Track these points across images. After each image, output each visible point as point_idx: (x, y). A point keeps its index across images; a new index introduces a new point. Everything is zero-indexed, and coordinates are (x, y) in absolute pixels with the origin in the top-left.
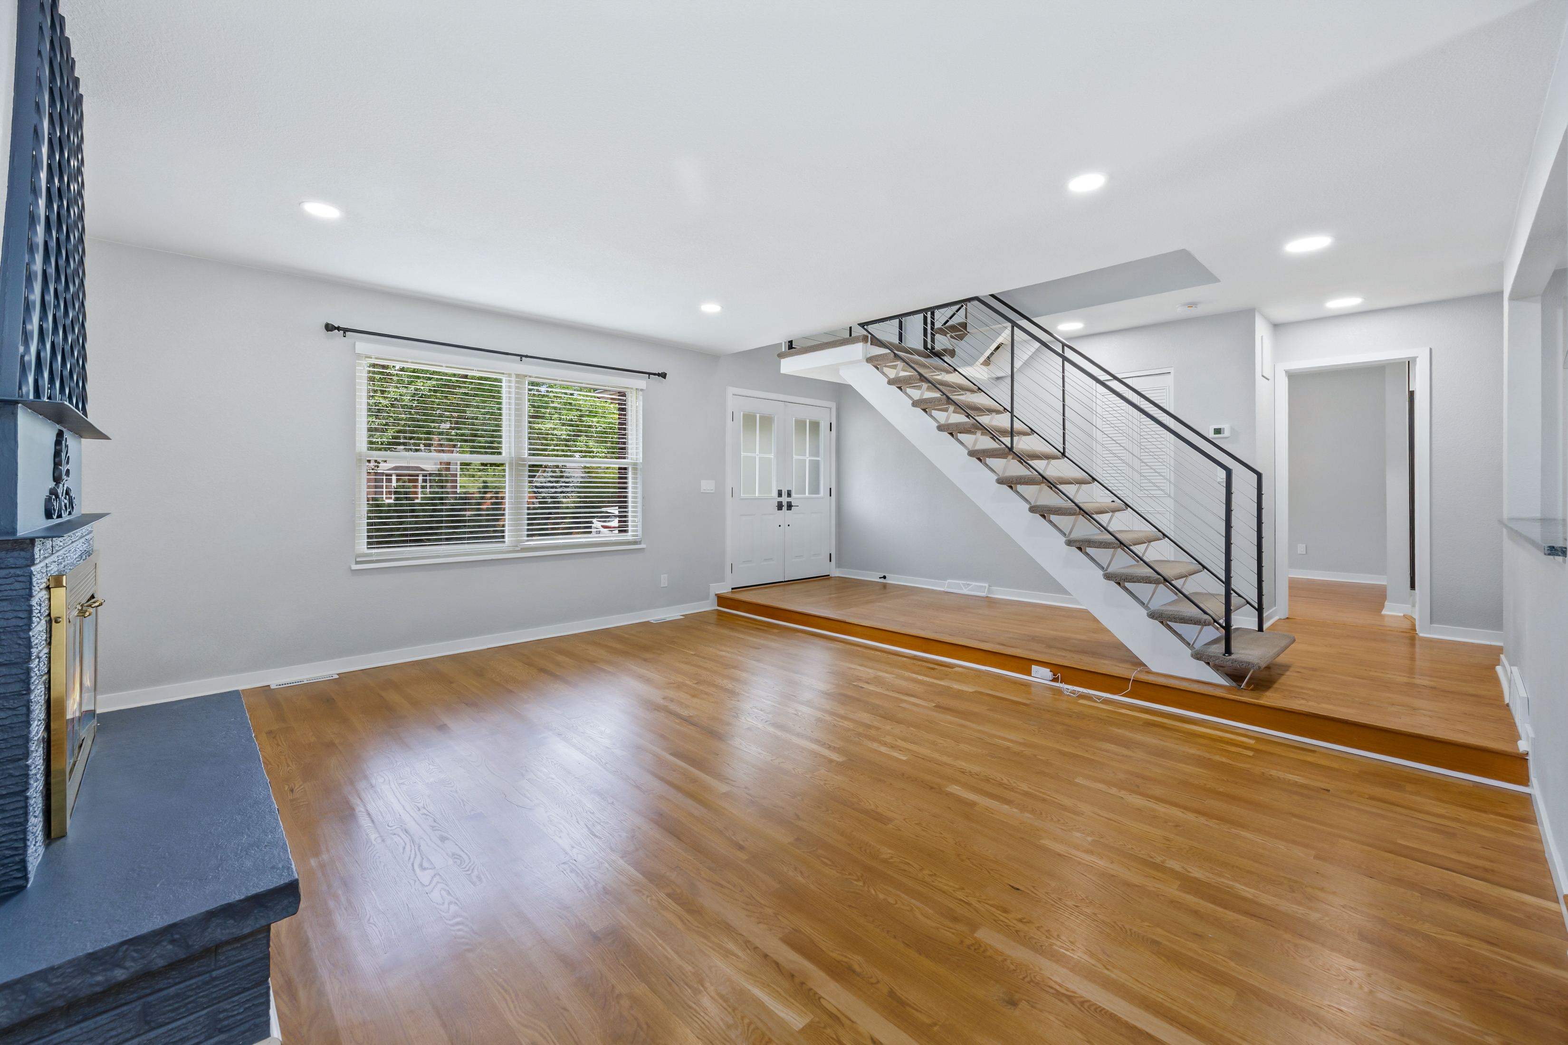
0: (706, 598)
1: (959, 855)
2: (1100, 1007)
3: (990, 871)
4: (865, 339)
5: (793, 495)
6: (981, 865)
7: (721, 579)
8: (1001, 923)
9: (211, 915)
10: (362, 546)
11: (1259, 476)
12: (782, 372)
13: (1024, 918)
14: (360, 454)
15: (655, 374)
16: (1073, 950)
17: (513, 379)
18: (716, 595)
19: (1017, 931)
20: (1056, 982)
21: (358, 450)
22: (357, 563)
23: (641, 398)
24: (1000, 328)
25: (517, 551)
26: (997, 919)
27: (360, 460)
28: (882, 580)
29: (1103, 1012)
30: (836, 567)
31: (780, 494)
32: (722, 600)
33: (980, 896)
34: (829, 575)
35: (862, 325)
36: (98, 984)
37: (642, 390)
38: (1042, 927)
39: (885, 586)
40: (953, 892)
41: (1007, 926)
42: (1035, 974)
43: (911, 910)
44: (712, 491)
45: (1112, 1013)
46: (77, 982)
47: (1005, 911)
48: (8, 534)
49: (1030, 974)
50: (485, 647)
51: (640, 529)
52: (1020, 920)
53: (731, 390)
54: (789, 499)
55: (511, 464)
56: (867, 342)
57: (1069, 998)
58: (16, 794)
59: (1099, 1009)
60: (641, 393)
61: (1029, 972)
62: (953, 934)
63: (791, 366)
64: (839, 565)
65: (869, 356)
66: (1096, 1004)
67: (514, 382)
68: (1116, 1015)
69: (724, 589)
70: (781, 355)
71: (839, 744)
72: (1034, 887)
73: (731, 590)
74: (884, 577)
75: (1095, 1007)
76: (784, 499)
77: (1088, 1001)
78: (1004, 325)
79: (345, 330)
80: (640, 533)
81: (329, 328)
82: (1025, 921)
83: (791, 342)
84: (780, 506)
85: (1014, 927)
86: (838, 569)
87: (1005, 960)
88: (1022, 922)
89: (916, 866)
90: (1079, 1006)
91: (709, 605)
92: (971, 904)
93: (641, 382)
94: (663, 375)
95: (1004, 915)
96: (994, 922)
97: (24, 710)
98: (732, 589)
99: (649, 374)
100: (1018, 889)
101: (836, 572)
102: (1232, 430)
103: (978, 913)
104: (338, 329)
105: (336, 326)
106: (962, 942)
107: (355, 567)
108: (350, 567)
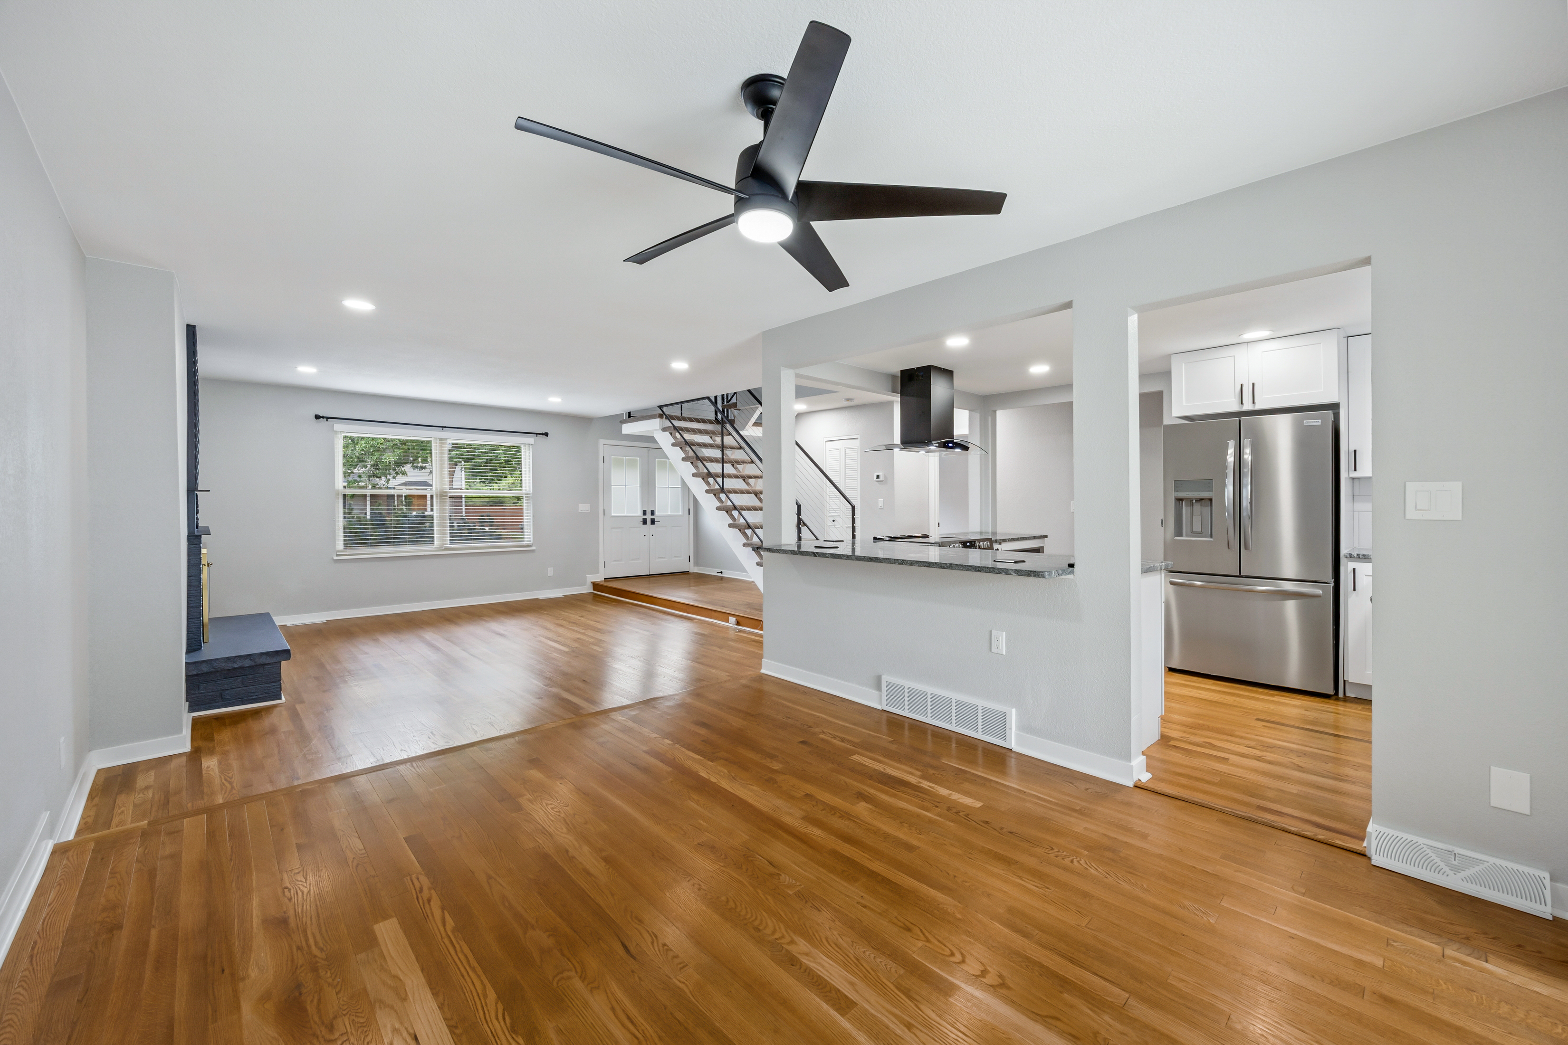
0: (584, 584)
4: (661, 416)
5: (657, 513)
7: (597, 572)
9: (262, 654)
10: (340, 545)
11: (853, 508)
12: (623, 433)
14: (338, 491)
15: (543, 434)
17: (438, 441)
18: (592, 582)
21: (337, 488)
22: (337, 555)
23: (531, 449)
24: (755, 407)
25: (443, 550)
27: (338, 495)
28: (720, 575)
30: (694, 566)
31: (645, 513)
32: (596, 586)
34: (688, 572)
35: (660, 407)
36: (229, 667)
37: (531, 444)
39: (722, 578)
44: (589, 512)
46: (223, 665)
48: (193, 534)
50: (421, 610)
51: (531, 537)
53: (602, 442)
54: (653, 517)
55: (437, 495)
56: (662, 418)
58: (197, 618)
60: (531, 446)
63: (628, 429)
64: (697, 564)
65: (664, 427)
67: (438, 443)
69: (599, 578)
70: (623, 422)
73: (603, 580)
74: (721, 572)
76: (649, 517)
78: (757, 406)
79: (327, 418)
80: (532, 540)
81: (317, 417)
83: (629, 413)
84: (645, 522)
86: (696, 567)
91: (587, 589)
93: (531, 440)
94: (546, 434)
97: (199, 591)
98: (605, 579)
99: (537, 434)
101: (694, 569)
102: (885, 476)
104: (323, 417)
105: (322, 416)
107: (336, 558)
108: (333, 558)
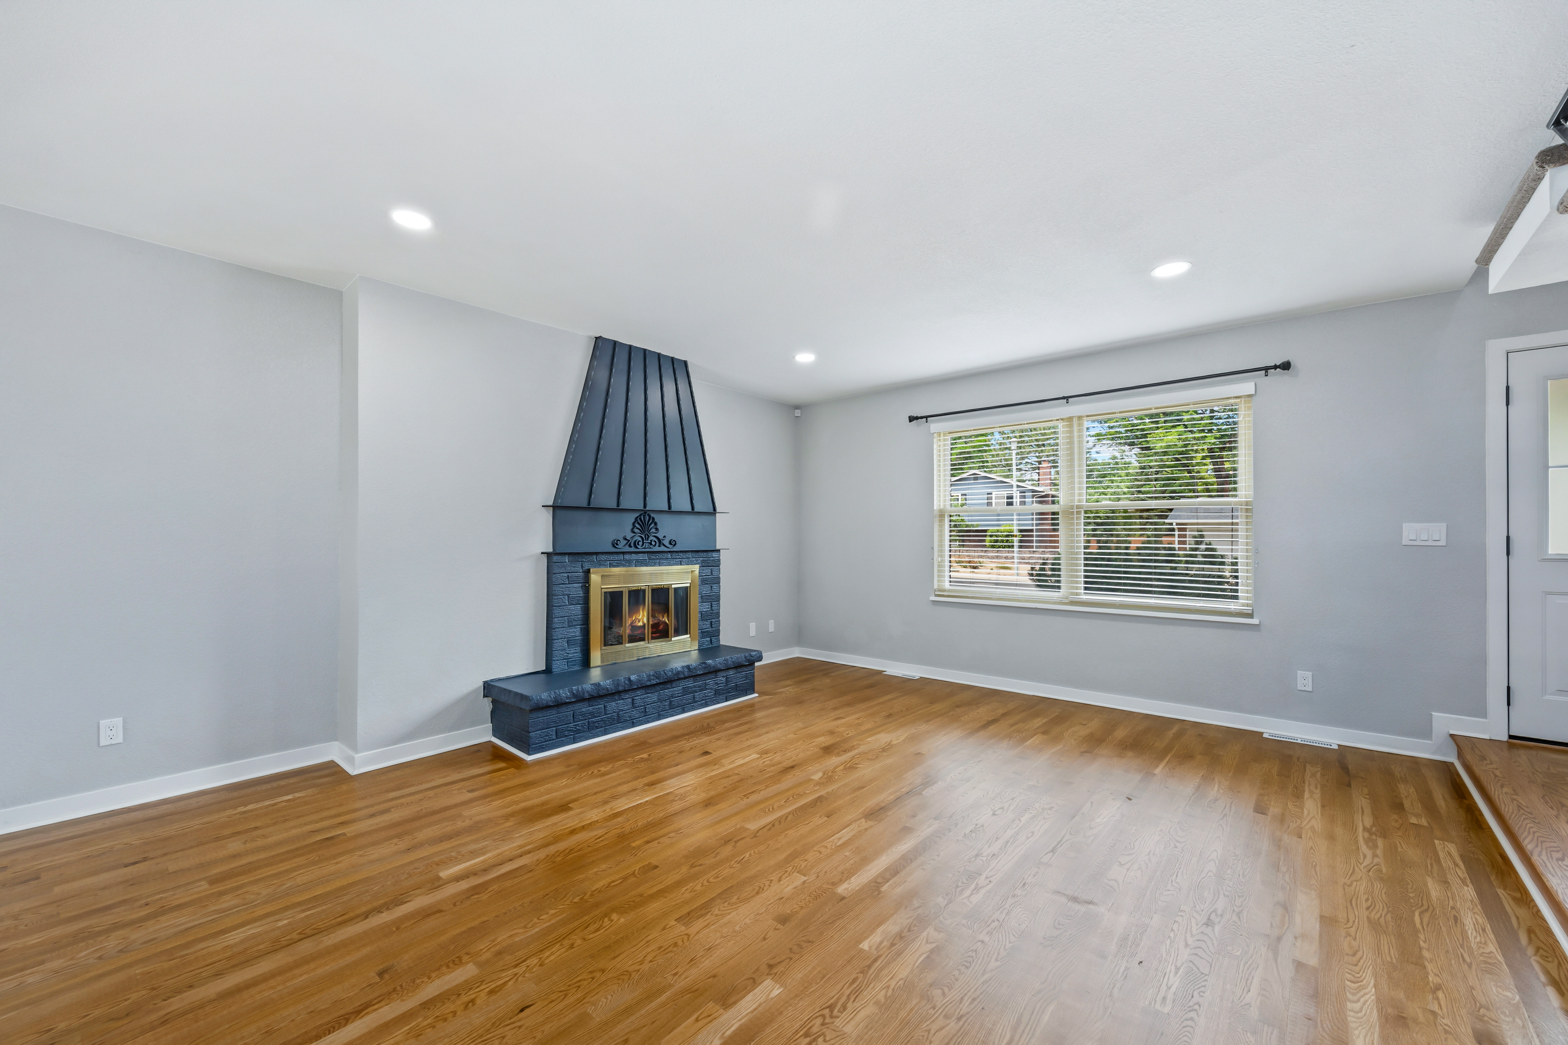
0: (1426, 732)
1: (603, 971)
2: (333, 1032)
3: (565, 993)
6: (579, 987)
8: (476, 985)
13: (473, 1005)
14: (939, 510)
15: (1275, 367)
16: (409, 1033)
17: (1066, 422)
18: (1452, 736)
19: (459, 995)
20: (382, 1007)
23: (1252, 407)
26: (484, 983)
29: (327, 1032)
33: (524, 977)
37: (1257, 389)
38: (454, 1016)
40: (540, 956)
41: (470, 989)
42: (400, 995)
43: (525, 927)
45: (321, 1038)
47: (492, 992)
49: (403, 992)
51: (1252, 596)
52: (473, 1001)
55: (1063, 513)
57: (359, 1012)
59: (332, 1030)
60: (1250, 399)
61: (405, 992)
62: (481, 950)
66: (338, 1030)
67: (1067, 425)
68: (316, 1041)
71: (893, 890)
72: (520, 1027)
73: (1505, 738)
75: (336, 1028)
77: (345, 1025)
80: (1252, 602)
82: (470, 1004)
85: (466, 994)
87: (429, 978)
88: (470, 1002)
89: (592, 936)
90: (346, 1016)
92: (515, 968)
95: (488, 990)
96: (481, 980)
100: (522, 1010)
103: (500, 971)
105: (915, 416)
106: (468, 954)
